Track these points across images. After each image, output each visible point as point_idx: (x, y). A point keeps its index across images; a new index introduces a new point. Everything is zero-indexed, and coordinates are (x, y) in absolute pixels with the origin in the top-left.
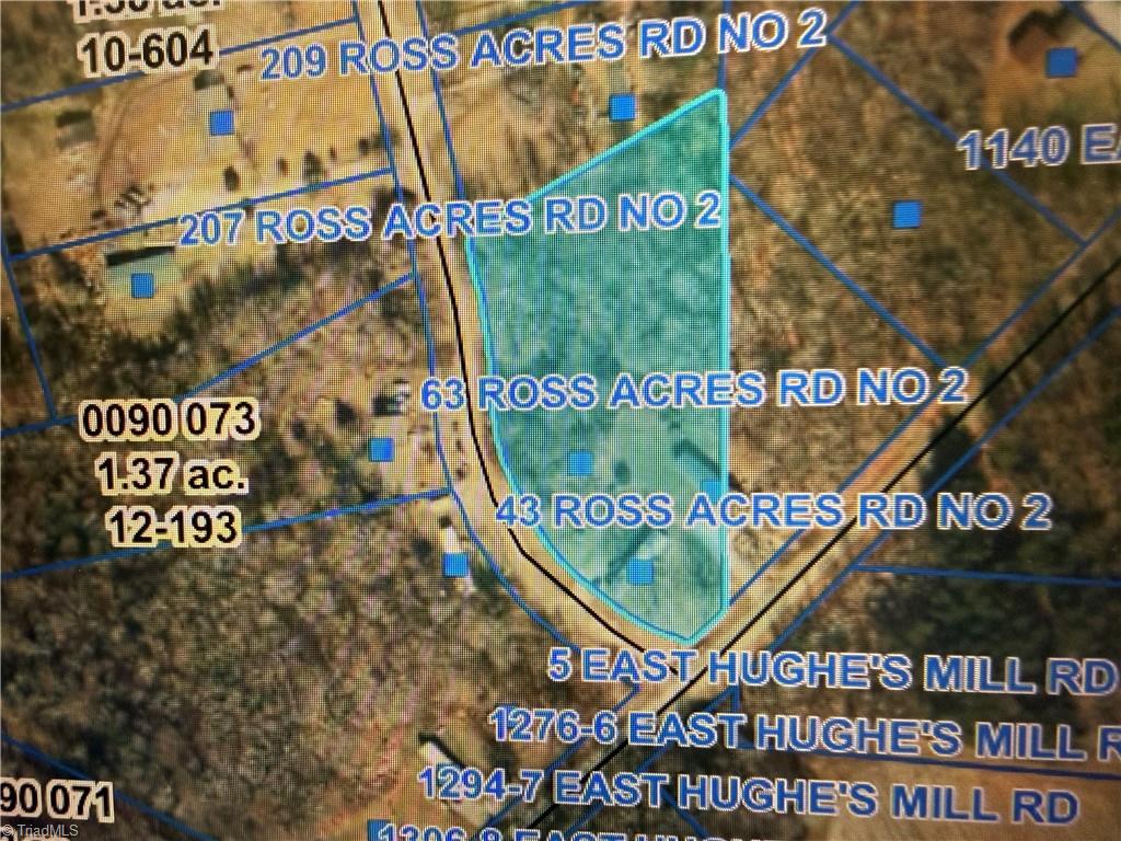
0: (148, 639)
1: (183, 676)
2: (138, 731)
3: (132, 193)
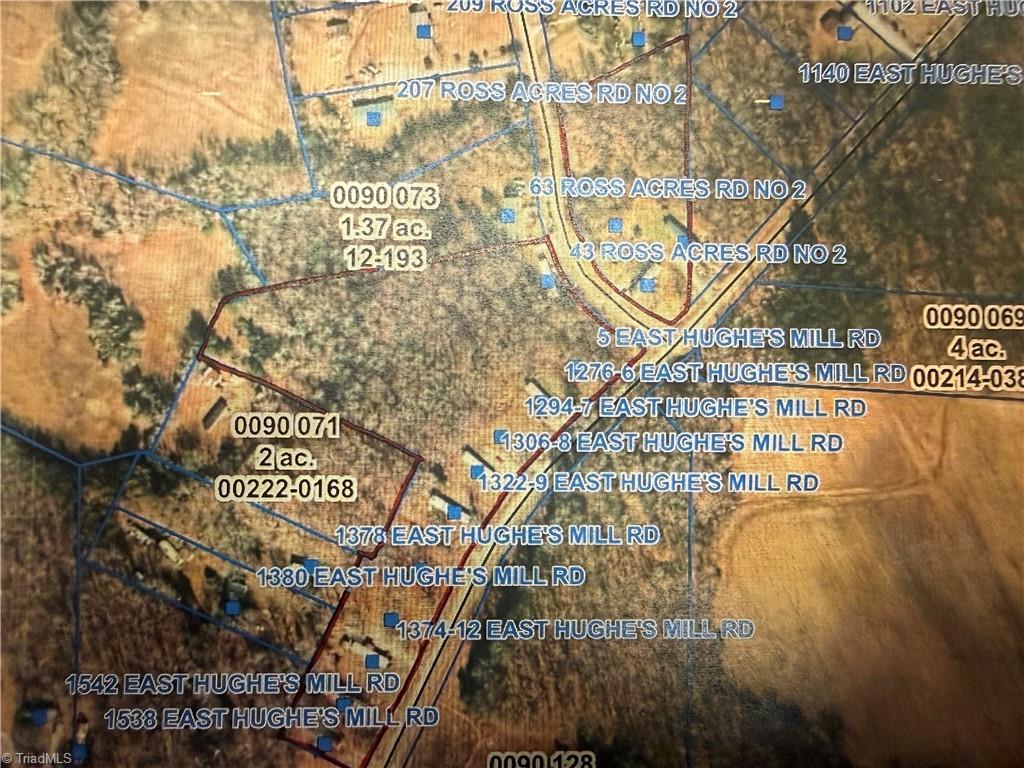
0: (367, 324)
3: (369, 66)
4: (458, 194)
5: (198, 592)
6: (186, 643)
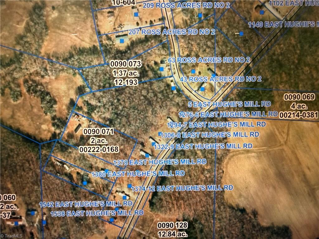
0: (121, 102)
1: (127, 108)
2: (118, 118)
3: (120, 25)
4: (147, 63)
5: (75, 179)
6: (72, 193)
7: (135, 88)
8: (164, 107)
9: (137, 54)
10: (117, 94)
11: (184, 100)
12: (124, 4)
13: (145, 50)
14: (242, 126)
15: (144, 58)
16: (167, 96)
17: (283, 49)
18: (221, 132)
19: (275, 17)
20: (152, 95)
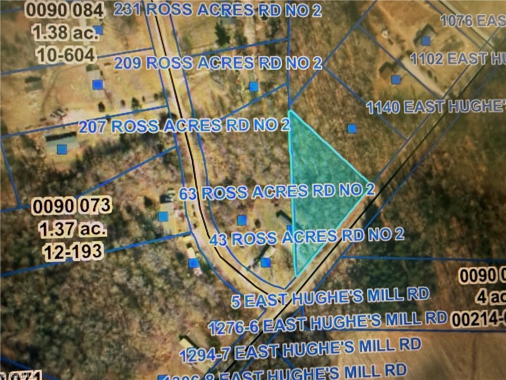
0: (60, 302)
3: (59, 112)
4: (127, 202)
7: (96, 266)
8: (170, 310)
9: (102, 180)
10: (50, 281)
11: (220, 292)
12: (67, 60)
13: (121, 170)
14: (366, 350)
15: (119, 188)
16: (177, 283)
17: (449, 163)
18: (314, 369)
19: (427, 91)
20: (140, 281)
